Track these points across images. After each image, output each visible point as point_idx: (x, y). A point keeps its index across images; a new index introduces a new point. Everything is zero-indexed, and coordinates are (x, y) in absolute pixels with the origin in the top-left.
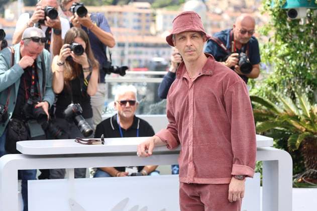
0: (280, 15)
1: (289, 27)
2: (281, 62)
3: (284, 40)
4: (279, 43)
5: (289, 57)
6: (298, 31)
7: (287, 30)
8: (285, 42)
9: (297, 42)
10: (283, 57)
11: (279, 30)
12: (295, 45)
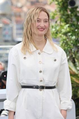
0: (63, 4)
1: (69, 13)
2: (64, 37)
3: (66, 22)
4: (63, 24)
5: (70, 34)
6: (76, 16)
7: (68, 15)
8: (67, 23)
9: (76, 23)
10: (66, 34)
11: (63, 15)
12: (74, 25)
